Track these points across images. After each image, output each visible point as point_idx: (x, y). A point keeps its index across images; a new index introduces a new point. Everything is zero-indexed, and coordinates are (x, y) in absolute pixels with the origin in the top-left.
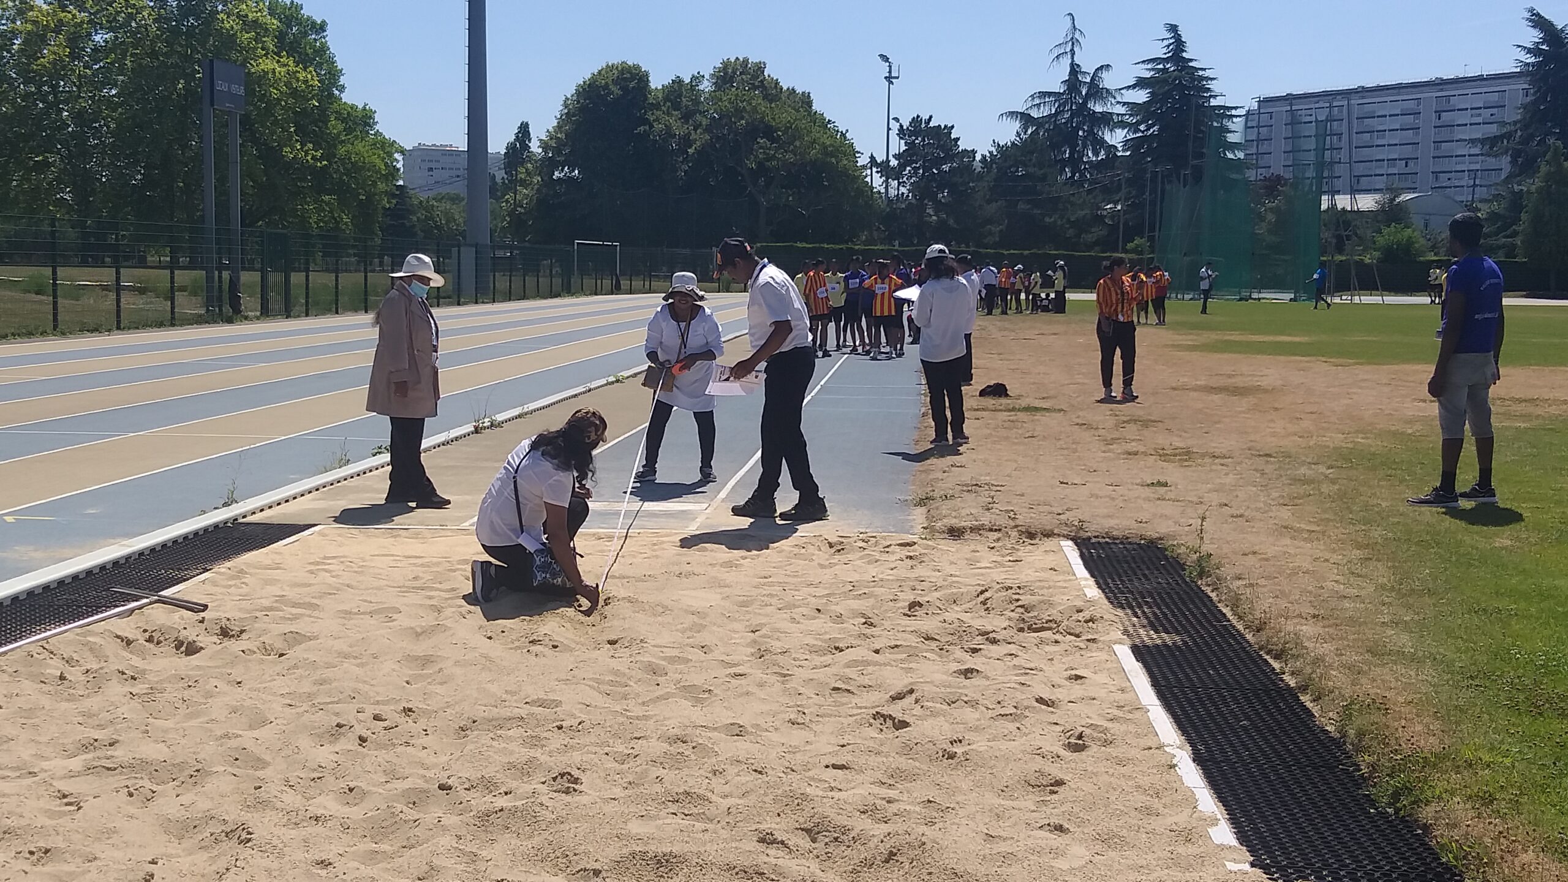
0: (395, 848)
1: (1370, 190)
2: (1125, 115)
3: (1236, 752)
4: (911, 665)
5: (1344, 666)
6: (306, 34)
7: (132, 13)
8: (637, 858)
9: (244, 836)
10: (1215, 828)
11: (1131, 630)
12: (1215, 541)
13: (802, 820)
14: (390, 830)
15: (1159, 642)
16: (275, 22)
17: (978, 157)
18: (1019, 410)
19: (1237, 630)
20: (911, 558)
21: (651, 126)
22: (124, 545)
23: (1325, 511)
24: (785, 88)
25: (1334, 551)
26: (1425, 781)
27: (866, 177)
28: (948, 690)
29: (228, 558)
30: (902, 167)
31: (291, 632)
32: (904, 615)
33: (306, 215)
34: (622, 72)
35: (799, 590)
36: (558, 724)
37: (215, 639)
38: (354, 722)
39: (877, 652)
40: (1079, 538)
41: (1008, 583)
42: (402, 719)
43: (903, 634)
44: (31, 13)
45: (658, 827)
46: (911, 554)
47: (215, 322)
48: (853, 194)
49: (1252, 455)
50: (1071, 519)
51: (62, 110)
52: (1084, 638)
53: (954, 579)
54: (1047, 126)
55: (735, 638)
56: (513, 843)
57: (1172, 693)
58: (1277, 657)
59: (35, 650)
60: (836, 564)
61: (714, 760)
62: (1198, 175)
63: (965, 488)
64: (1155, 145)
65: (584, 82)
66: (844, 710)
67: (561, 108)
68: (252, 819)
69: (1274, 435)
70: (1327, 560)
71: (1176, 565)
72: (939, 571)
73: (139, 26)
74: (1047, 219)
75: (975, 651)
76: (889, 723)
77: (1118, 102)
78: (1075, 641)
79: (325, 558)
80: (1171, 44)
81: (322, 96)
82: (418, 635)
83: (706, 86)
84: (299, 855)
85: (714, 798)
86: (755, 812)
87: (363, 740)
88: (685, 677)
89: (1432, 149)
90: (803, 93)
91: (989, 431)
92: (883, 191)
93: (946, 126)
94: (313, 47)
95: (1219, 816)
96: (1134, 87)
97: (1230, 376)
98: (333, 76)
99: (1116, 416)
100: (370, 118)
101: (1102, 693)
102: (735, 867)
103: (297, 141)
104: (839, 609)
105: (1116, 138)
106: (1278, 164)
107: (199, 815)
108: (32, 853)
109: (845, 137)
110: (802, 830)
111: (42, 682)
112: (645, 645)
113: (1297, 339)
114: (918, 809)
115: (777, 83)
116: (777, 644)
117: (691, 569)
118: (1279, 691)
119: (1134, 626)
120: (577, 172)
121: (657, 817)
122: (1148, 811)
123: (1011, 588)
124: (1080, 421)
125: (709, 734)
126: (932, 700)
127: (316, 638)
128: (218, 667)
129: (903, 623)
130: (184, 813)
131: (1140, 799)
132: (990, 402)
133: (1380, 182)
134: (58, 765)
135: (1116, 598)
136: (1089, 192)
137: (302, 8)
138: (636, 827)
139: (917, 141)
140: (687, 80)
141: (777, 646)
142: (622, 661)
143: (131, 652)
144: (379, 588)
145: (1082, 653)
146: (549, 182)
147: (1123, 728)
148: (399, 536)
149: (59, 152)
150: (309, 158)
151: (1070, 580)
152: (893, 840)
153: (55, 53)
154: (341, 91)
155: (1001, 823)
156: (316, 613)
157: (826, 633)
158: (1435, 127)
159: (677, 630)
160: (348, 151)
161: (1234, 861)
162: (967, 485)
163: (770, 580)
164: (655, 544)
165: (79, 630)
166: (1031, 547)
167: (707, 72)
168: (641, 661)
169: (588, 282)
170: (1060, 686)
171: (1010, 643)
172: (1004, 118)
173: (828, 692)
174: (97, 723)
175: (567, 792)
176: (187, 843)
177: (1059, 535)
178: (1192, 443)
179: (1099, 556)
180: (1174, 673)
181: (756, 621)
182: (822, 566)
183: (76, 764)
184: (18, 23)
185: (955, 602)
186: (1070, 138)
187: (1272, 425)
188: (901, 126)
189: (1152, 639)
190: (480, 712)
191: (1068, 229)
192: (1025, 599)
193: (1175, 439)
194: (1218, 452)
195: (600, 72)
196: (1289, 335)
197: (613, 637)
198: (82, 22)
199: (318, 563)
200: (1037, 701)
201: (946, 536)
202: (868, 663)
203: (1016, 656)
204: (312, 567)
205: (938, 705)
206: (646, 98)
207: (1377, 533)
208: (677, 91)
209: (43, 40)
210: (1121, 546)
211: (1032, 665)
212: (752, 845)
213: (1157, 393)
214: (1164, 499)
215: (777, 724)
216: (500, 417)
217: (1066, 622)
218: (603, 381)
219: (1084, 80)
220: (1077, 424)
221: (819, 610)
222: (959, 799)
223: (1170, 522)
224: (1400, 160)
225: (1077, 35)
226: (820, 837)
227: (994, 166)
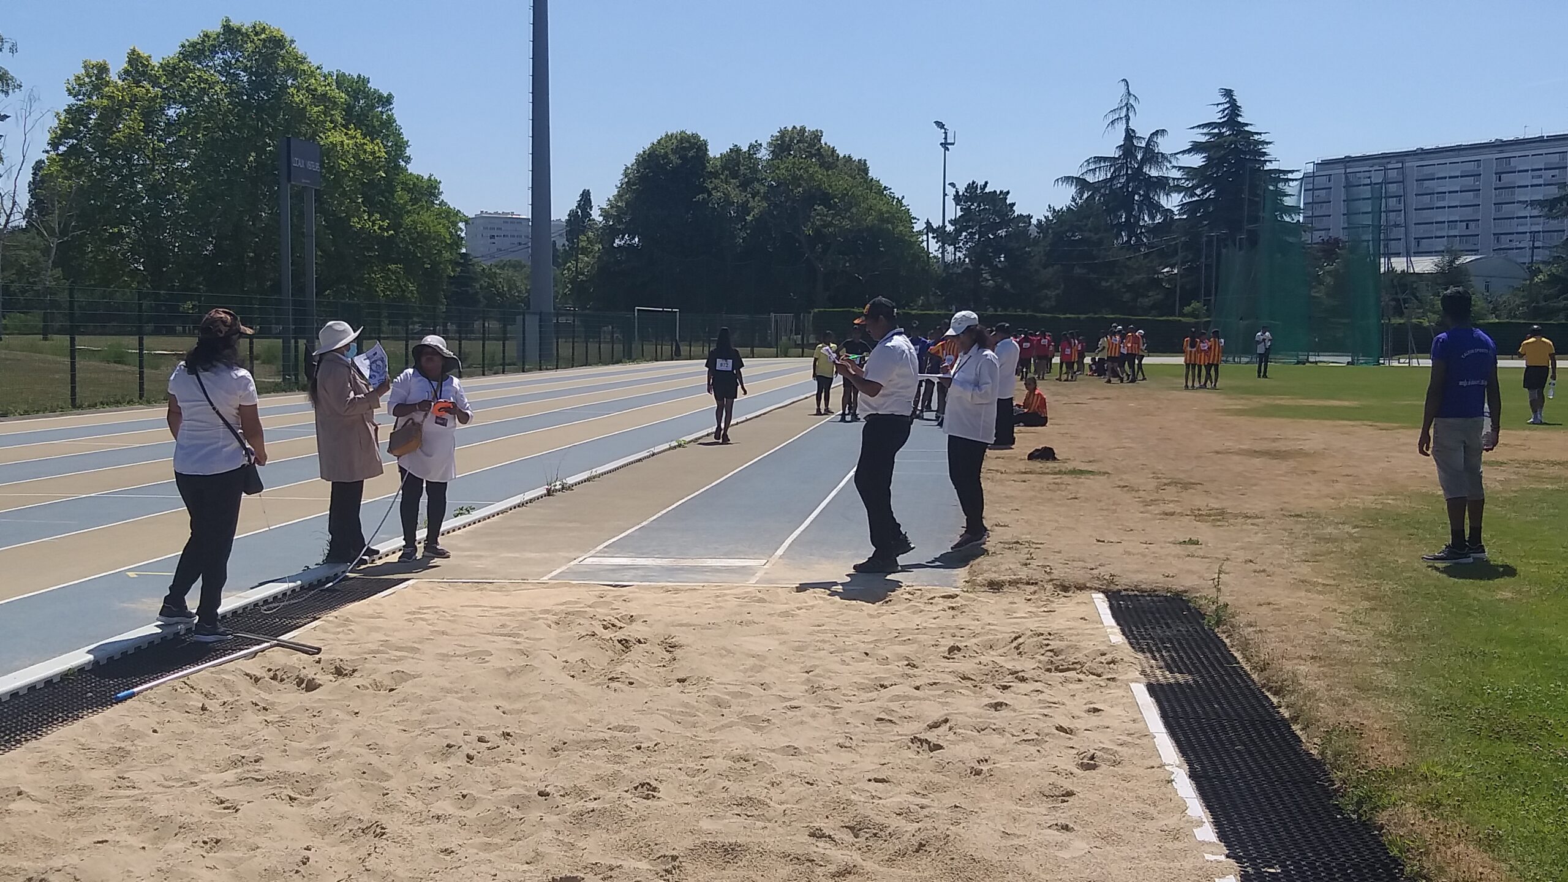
0: (505, 841)
1: (1431, 252)
2: (1181, 179)
3: (1227, 770)
4: (947, 700)
5: (1332, 700)
6: (373, 107)
7: (205, 88)
8: (708, 847)
9: (378, 830)
10: (1199, 829)
11: (1148, 671)
12: (1235, 593)
13: (846, 820)
14: (499, 827)
15: (1172, 681)
16: (343, 95)
17: (1034, 221)
18: (1065, 473)
19: (1245, 672)
20: (953, 608)
21: (710, 194)
22: (240, 597)
23: (1343, 568)
24: (841, 156)
25: (1344, 602)
26: (1384, 791)
27: (923, 241)
28: (979, 720)
29: (333, 608)
30: (958, 232)
31: (398, 671)
32: (944, 657)
33: (373, 284)
34: (681, 141)
35: (848, 637)
36: (637, 745)
37: (331, 677)
38: (462, 743)
39: (917, 688)
40: (1110, 591)
41: (1041, 630)
42: (502, 742)
43: (943, 675)
44: (107, 89)
45: (724, 825)
46: (954, 605)
47: (292, 390)
48: (909, 259)
49: (1284, 515)
50: (1102, 574)
51: (134, 183)
52: (1104, 677)
53: (992, 627)
54: (1102, 191)
55: (791, 678)
56: (603, 836)
57: (1178, 722)
58: (1275, 694)
59: (178, 684)
60: (884, 614)
61: (772, 775)
62: (1253, 240)
63: (1007, 546)
64: (1211, 209)
65: (644, 152)
66: (886, 737)
67: (622, 177)
68: (384, 819)
69: (1307, 496)
70: (1335, 610)
71: (1198, 615)
72: (978, 620)
73: (212, 101)
74: (1104, 284)
75: (1005, 688)
76: (926, 747)
77: (1174, 167)
78: (1097, 680)
79: (420, 608)
80: (1226, 109)
81: (388, 167)
82: (509, 674)
83: (764, 154)
84: (426, 846)
85: (772, 804)
86: (807, 815)
87: (470, 758)
88: (747, 709)
89: (1493, 212)
90: (860, 160)
91: (1033, 493)
92: (940, 256)
93: (1001, 192)
94: (380, 120)
95: (1205, 820)
96: (1189, 151)
97: (1274, 440)
98: (399, 147)
99: (1158, 478)
100: (436, 188)
101: (1115, 723)
102: (789, 855)
103: (364, 211)
104: (885, 653)
105: (1172, 202)
106: (1337, 229)
107: (339, 816)
108: (205, 843)
109: (901, 204)
110: (846, 827)
111: (187, 712)
112: (711, 682)
113: (1346, 403)
114: (945, 812)
115: (833, 150)
116: (830, 682)
117: (751, 618)
118: (1274, 722)
119: (1152, 667)
120: (637, 239)
121: (724, 817)
122: (1144, 816)
123: (1042, 634)
124: (1122, 484)
125: (768, 754)
126: (964, 727)
127: (419, 676)
128: (338, 700)
129: (942, 664)
130: (325, 814)
131: (1137, 806)
132: (1037, 465)
133: (1441, 244)
134: (216, 778)
135: (1138, 644)
136: (1146, 255)
137: (369, 82)
138: (706, 824)
139: (973, 207)
140: (745, 149)
141: (828, 683)
142: (692, 693)
143: (259, 688)
144: (471, 635)
145: (1102, 690)
146: (610, 250)
147: (1132, 751)
148: (485, 589)
149: (133, 223)
150: (376, 228)
151: (1097, 628)
152: (923, 834)
153: (129, 128)
154: (407, 162)
155: (1017, 825)
156: (417, 656)
157: (873, 673)
158: (1495, 189)
159: (740, 671)
160: (413, 221)
161: (1213, 853)
162: (1009, 543)
163: (823, 628)
164: (718, 596)
165: (213, 669)
166: (1064, 599)
167: (765, 140)
168: (708, 696)
169: (649, 348)
170: (1079, 717)
171: (1037, 681)
172: (1060, 183)
173: (873, 722)
174: (242, 744)
175: (647, 798)
176: (328, 839)
177: (1091, 588)
178: (1229, 505)
179: (1127, 607)
180: (1182, 706)
181: (809, 664)
182: (871, 616)
183: (230, 775)
184: (95, 98)
185: (991, 647)
186: (1126, 202)
187: (1307, 487)
188: (957, 192)
189: (1166, 678)
190: (569, 736)
191: (1125, 292)
192: (1055, 644)
193: (1213, 500)
194: (1250, 513)
195: (659, 142)
196: (1339, 400)
197: (682, 676)
198: (156, 96)
199: (414, 613)
200: (1057, 728)
201: (987, 589)
202: (908, 698)
203: (1042, 692)
204: (410, 616)
205: (969, 732)
206: (705, 167)
207: (1387, 587)
208: (735, 159)
209: (118, 114)
210: (1148, 598)
211: (1055, 700)
212: (806, 838)
213: (1201, 457)
214: (1193, 556)
215: (827, 747)
216: (570, 480)
217: (1089, 664)
218: (666, 446)
219: (1139, 145)
220: (1119, 487)
221: (867, 654)
222: (982, 805)
223: (1195, 577)
224: (1461, 221)
225: (1132, 101)
226: (862, 833)
227: (1050, 231)
